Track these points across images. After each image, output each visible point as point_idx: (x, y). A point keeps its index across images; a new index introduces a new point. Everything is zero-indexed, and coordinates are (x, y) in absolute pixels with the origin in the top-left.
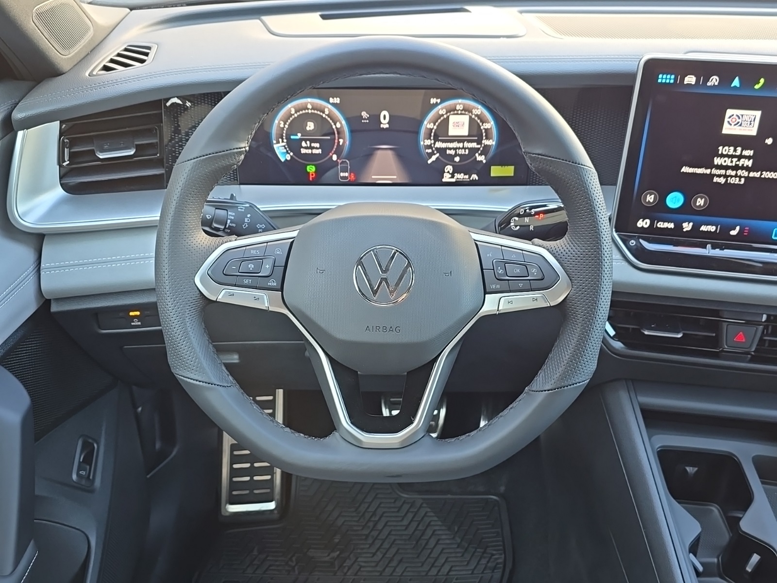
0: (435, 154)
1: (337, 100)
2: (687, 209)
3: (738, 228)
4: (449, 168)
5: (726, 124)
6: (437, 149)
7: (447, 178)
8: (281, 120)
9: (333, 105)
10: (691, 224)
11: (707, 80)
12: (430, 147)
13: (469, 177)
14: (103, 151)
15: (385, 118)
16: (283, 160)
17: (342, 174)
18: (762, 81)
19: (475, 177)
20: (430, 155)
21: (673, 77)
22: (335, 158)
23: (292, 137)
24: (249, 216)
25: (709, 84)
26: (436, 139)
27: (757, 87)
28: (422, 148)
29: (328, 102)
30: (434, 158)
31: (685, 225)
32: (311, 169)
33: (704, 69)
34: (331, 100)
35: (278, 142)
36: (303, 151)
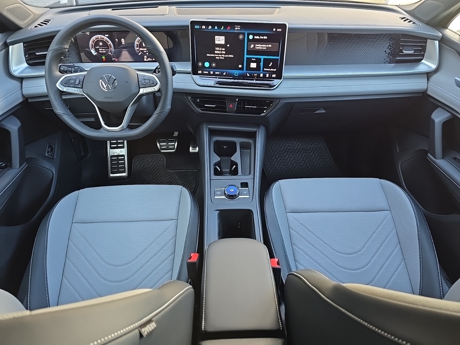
0: (140, 52)
1: (108, 35)
2: (210, 67)
3: (225, 72)
4: (145, 57)
5: (216, 41)
6: (141, 50)
7: (145, 60)
8: (92, 42)
9: (107, 37)
10: (213, 72)
11: (208, 27)
12: (138, 50)
13: (152, 59)
14: (38, 52)
15: (123, 40)
16: (94, 55)
17: (113, 59)
18: (223, 27)
19: (154, 59)
20: (139, 52)
21: (199, 26)
22: (110, 54)
23: (96, 47)
24: (79, 70)
25: (209, 28)
26: (140, 48)
27: (222, 29)
28: (136, 50)
29: (105, 36)
30: (140, 53)
31: (211, 72)
32: (103, 57)
33: (207, 24)
34: (106, 35)
35: (92, 49)
36: (100, 52)
